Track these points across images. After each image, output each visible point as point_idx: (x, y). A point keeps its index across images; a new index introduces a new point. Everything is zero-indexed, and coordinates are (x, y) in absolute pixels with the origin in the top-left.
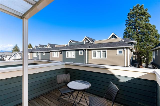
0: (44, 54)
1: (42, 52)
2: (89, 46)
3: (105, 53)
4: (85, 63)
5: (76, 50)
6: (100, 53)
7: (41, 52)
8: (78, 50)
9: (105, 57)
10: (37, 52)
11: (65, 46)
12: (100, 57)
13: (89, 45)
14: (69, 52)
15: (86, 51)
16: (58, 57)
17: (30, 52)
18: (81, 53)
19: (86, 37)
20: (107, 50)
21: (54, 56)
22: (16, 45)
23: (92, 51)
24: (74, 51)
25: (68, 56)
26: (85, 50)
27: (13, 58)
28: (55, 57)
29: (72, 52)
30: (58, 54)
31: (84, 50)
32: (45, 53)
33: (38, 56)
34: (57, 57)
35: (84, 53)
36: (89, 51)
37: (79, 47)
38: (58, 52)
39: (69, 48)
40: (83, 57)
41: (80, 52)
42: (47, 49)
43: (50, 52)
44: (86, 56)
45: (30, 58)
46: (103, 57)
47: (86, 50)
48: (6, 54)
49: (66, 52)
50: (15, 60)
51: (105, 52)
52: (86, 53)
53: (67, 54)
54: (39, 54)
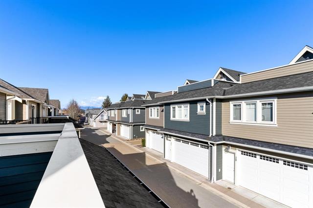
0: (138, 112)
1: (135, 109)
2: (225, 91)
3: (272, 109)
4: (211, 134)
5: (191, 102)
6: (255, 108)
7: (132, 108)
8: (195, 102)
9: (272, 120)
10: (127, 109)
11: (173, 94)
12: (255, 121)
13: (224, 88)
14: (176, 106)
15: (215, 103)
16: (159, 118)
17: (118, 109)
18: (201, 109)
19: (221, 70)
20: (276, 100)
21: (151, 116)
22: (108, 97)
23: (231, 104)
24: (186, 105)
25: (174, 116)
26: (212, 100)
27: (99, 118)
28: (153, 117)
29: (183, 106)
30: (158, 111)
31: (208, 102)
32: (139, 110)
33: (128, 115)
34: (156, 117)
35: (208, 110)
36: (223, 104)
37: (196, 95)
38: (159, 108)
39: (178, 97)
40: (206, 117)
41: (199, 105)
42: (144, 102)
43: (145, 109)
44: (212, 117)
45: (117, 120)
46: (263, 120)
47: (215, 100)
48: (92, 112)
49: (171, 107)
50: (101, 122)
51: (271, 104)
52: (212, 110)
53: (173, 110)
54: (130, 111)
